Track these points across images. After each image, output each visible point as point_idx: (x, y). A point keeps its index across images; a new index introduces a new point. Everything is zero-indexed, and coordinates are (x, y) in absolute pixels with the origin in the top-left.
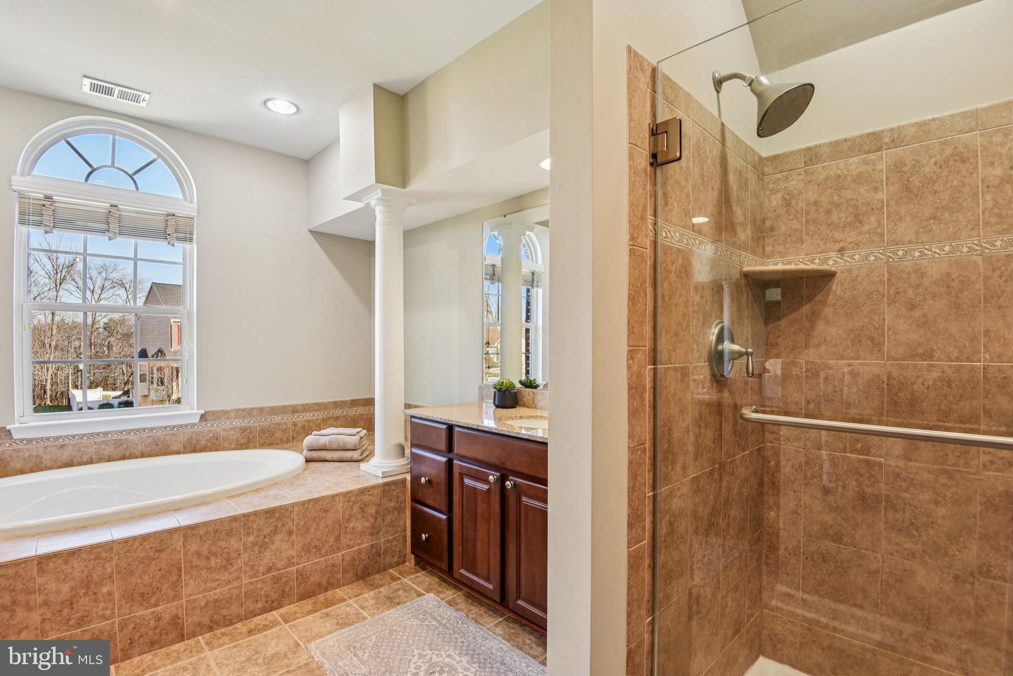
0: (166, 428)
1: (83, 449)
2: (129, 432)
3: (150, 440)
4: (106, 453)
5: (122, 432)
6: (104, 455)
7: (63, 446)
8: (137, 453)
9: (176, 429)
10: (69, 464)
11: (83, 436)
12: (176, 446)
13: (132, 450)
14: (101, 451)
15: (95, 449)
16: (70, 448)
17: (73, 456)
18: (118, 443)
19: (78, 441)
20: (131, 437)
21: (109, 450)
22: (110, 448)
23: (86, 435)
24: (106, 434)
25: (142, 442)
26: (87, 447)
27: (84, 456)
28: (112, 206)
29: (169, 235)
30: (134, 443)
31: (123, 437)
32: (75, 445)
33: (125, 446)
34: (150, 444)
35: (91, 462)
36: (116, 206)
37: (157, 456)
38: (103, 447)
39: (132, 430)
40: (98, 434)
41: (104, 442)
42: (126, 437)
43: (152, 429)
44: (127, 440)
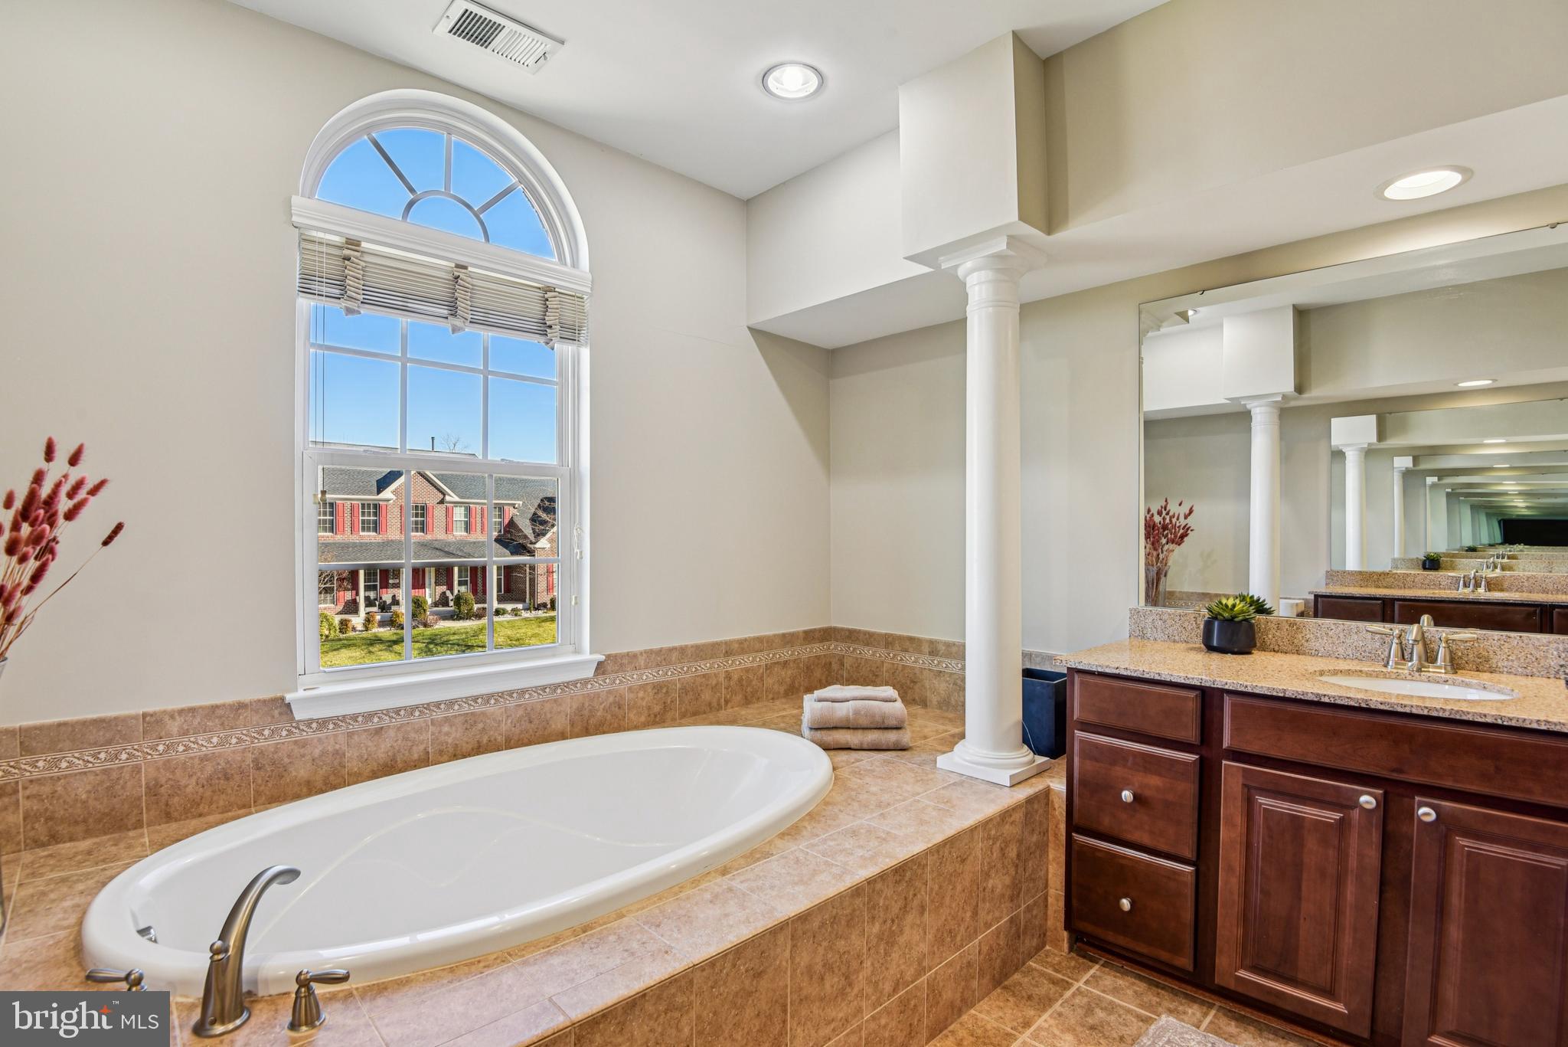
0: (544, 688)
1: (412, 735)
2: (487, 698)
3: (520, 712)
4: (450, 741)
5: (475, 699)
6: (447, 743)
7: (379, 731)
8: (499, 738)
9: (559, 691)
10: (389, 768)
11: (411, 710)
12: (559, 723)
13: (492, 733)
14: (443, 738)
15: (433, 734)
16: (392, 733)
17: (397, 748)
18: (470, 720)
19: (405, 720)
20: (492, 708)
21: (454, 735)
22: (456, 731)
23: (417, 707)
24: (451, 703)
25: (508, 717)
26: (419, 731)
27: (414, 748)
28: (458, 266)
29: (550, 327)
30: (494, 720)
31: (477, 709)
32: (399, 729)
33: (480, 726)
34: (520, 720)
35: (424, 761)
36: (465, 268)
37: (530, 743)
38: (446, 729)
39: (492, 695)
40: (438, 705)
41: (446, 719)
42: (483, 709)
43: (522, 692)
44: (483, 714)
